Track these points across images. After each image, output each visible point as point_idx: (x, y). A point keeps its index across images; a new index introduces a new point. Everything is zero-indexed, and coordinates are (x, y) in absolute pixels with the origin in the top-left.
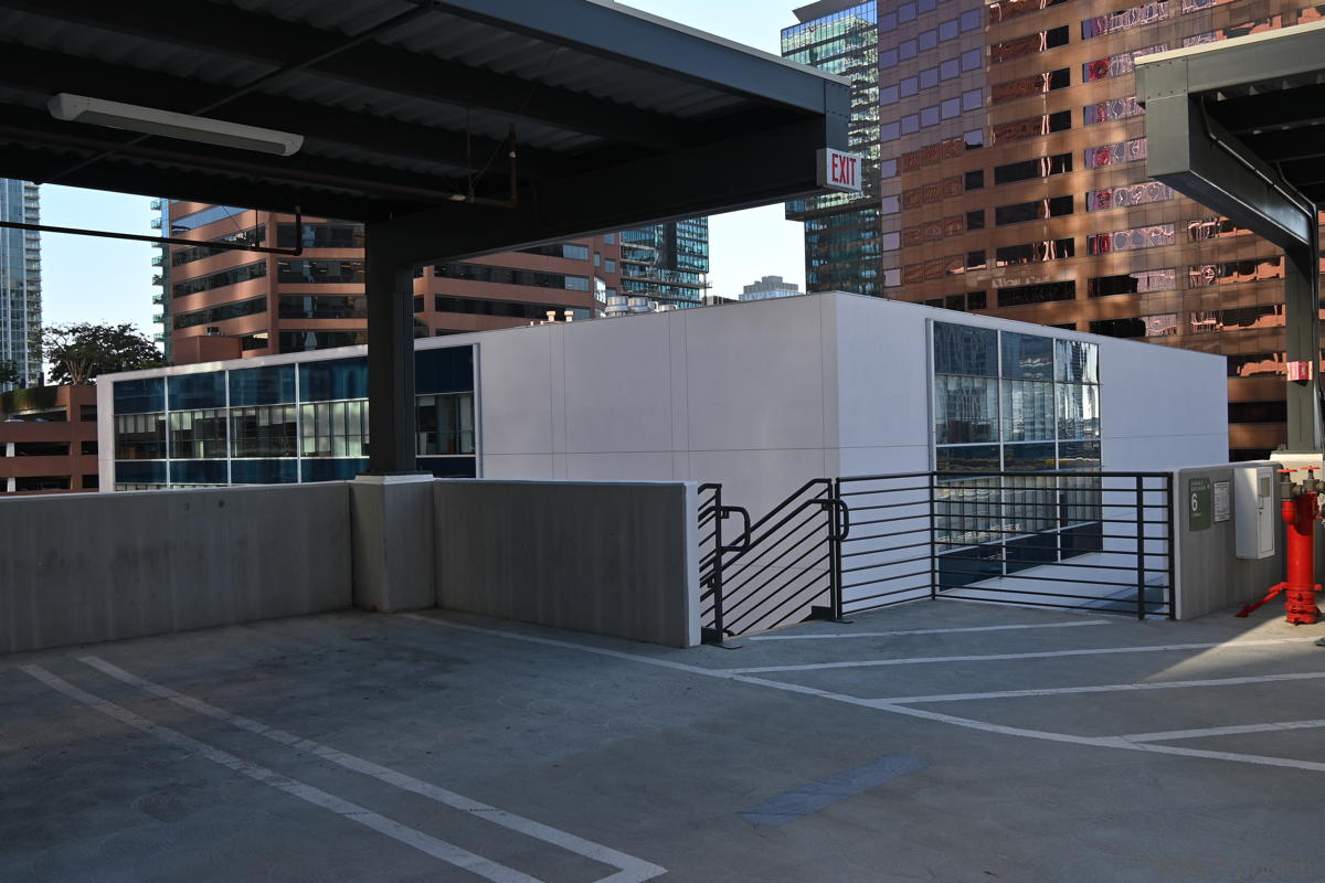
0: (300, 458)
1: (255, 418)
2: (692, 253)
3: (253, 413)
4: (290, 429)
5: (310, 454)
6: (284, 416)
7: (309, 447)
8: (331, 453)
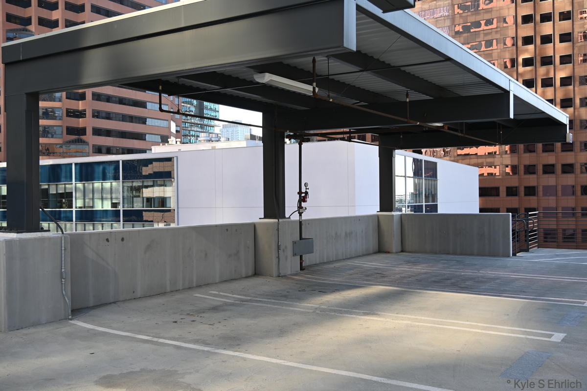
0: (74, 209)
1: (47, 190)
2: (211, 109)
3: (46, 187)
4: (69, 195)
5: (80, 208)
6: (65, 188)
7: (80, 203)
8: (93, 207)
